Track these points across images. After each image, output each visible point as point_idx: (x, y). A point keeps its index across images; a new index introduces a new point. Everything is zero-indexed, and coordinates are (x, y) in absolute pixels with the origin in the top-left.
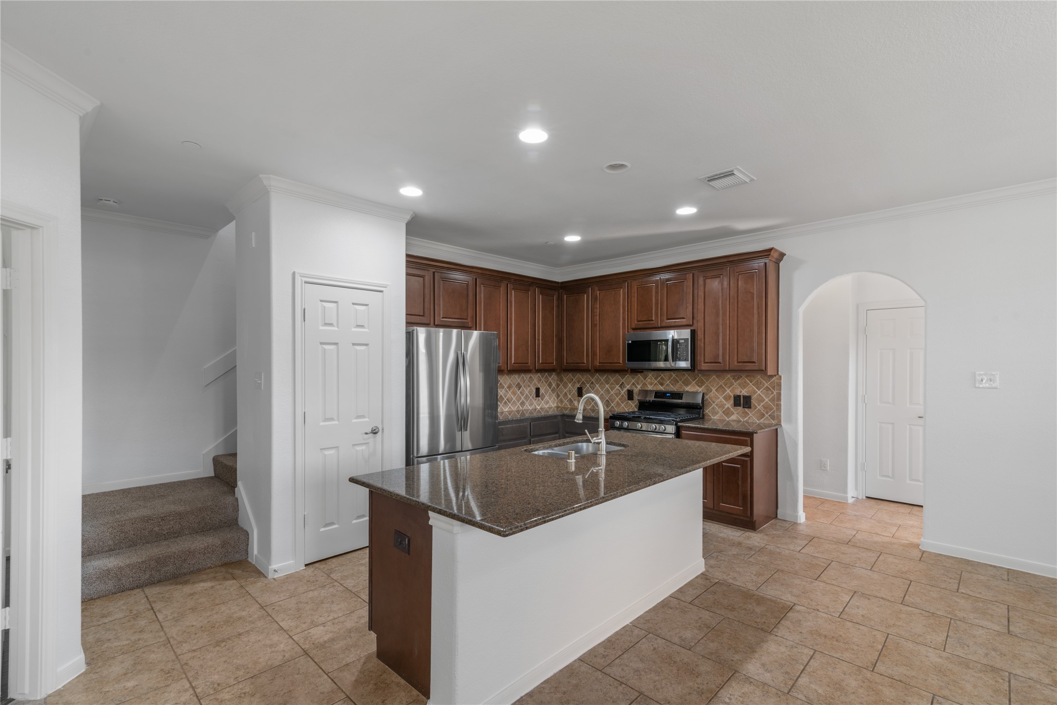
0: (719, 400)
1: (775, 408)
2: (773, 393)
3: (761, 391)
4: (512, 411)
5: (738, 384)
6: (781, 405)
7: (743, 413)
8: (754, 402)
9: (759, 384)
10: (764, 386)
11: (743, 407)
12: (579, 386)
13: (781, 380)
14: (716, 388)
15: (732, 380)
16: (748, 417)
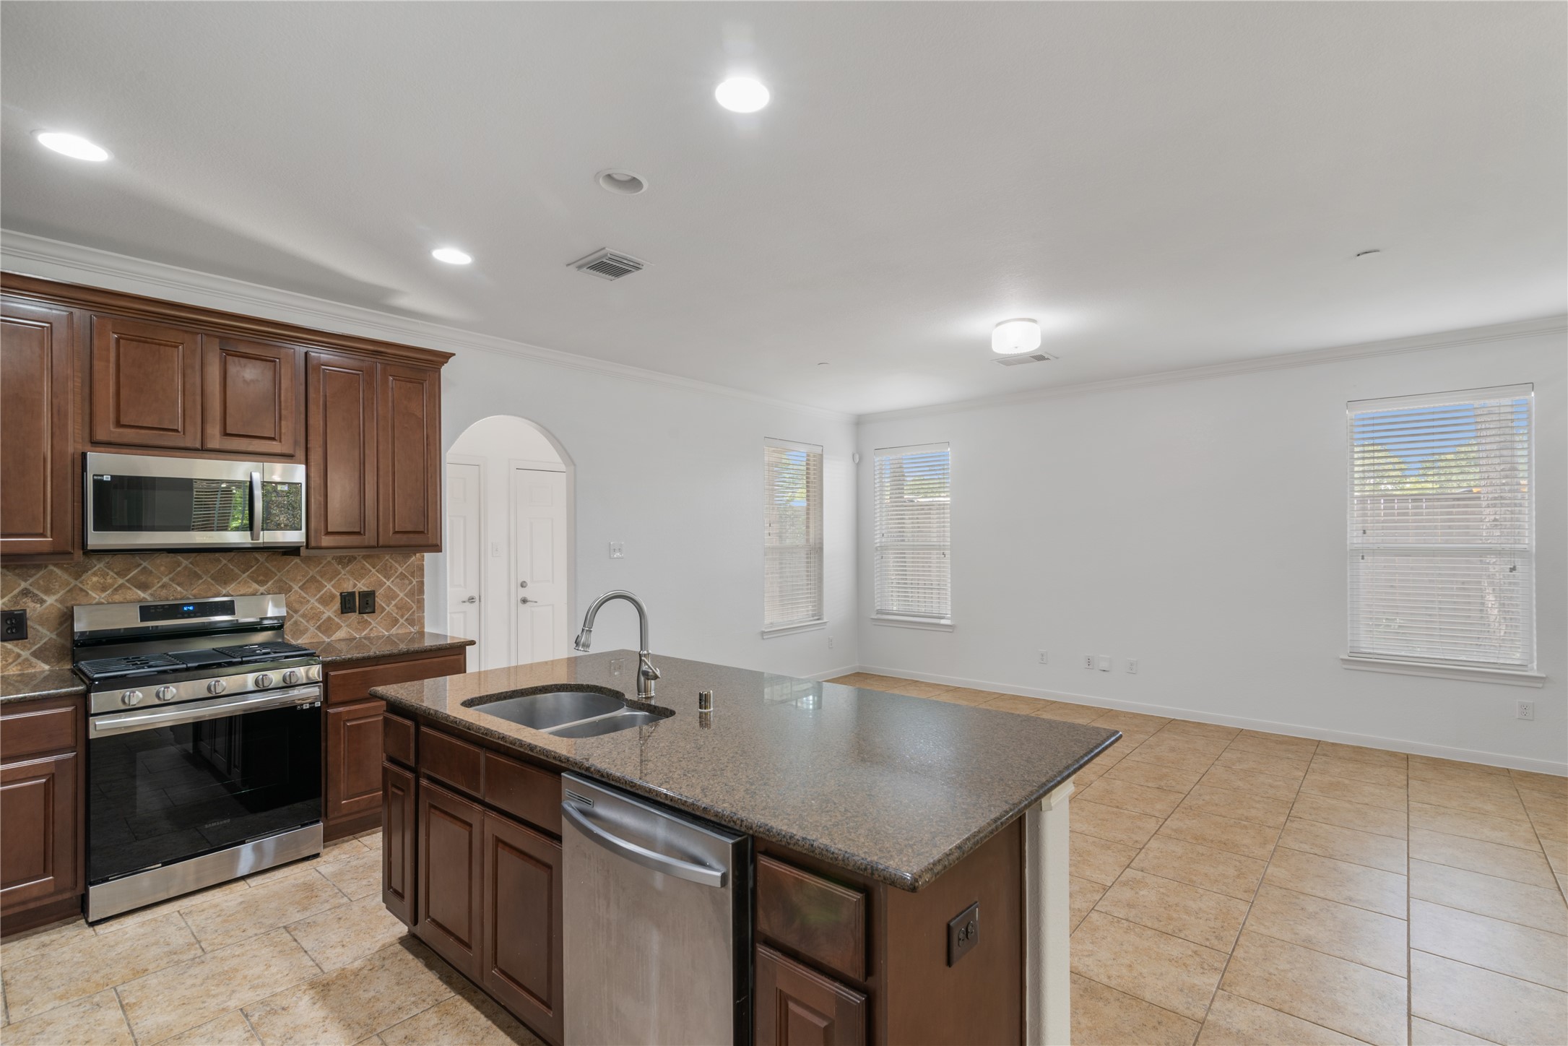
0: (309, 606)
1: (415, 607)
2: (411, 583)
3: (393, 582)
5: (348, 572)
6: (424, 599)
7: (359, 623)
8: (379, 600)
9: (388, 569)
10: (396, 572)
11: (360, 613)
13: (423, 560)
14: (301, 584)
15: (336, 565)
16: (368, 629)
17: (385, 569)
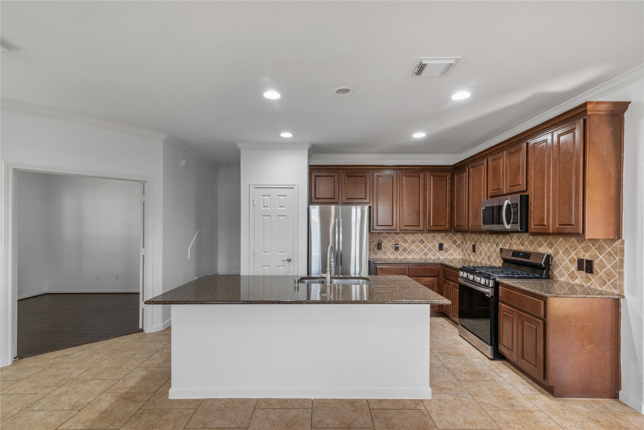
0: (565, 263)
1: (617, 276)
2: (615, 259)
3: (604, 256)
4: (416, 258)
5: (582, 247)
6: (623, 273)
7: (586, 278)
8: (595, 267)
9: (601, 248)
10: (606, 251)
11: (586, 272)
12: (473, 244)
13: (623, 245)
14: (563, 251)
15: (576, 243)
16: (590, 283)
17: (599, 248)
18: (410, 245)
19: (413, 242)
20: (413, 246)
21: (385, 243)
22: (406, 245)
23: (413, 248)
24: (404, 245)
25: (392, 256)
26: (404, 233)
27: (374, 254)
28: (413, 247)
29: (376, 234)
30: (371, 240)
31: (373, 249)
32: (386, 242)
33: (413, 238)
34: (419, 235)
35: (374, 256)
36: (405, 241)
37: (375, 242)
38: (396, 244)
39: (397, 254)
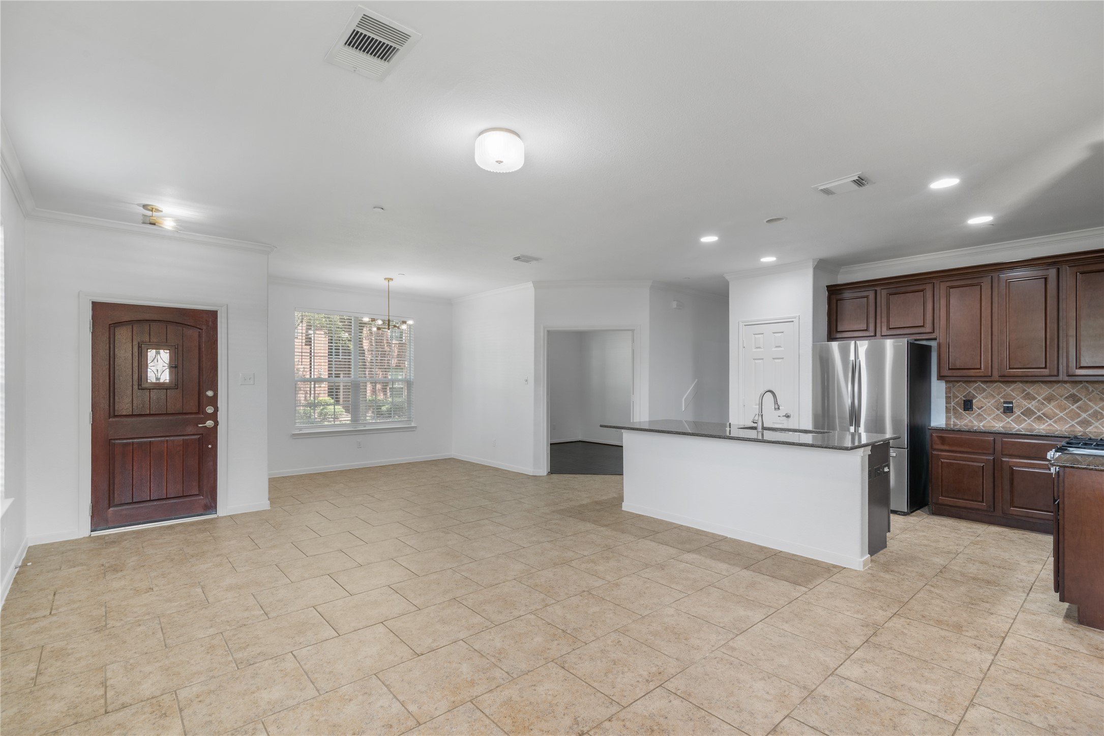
4: (1056, 429)
18: (1043, 404)
19: (1049, 399)
20: (1050, 406)
21: (980, 400)
22: (1032, 405)
23: (1050, 411)
24: (1026, 404)
25: (997, 423)
26: (1027, 382)
27: (956, 418)
28: (1050, 409)
29: (961, 384)
30: (950, 393)
31: (954, 409)
32: (983, 398)
33: (1050, 391)
34: (1065, 385)
35: (956, 421)
36: (1029, 397)
37: (957, 397)
38: (1005, 403)
39: (1009, 420)
